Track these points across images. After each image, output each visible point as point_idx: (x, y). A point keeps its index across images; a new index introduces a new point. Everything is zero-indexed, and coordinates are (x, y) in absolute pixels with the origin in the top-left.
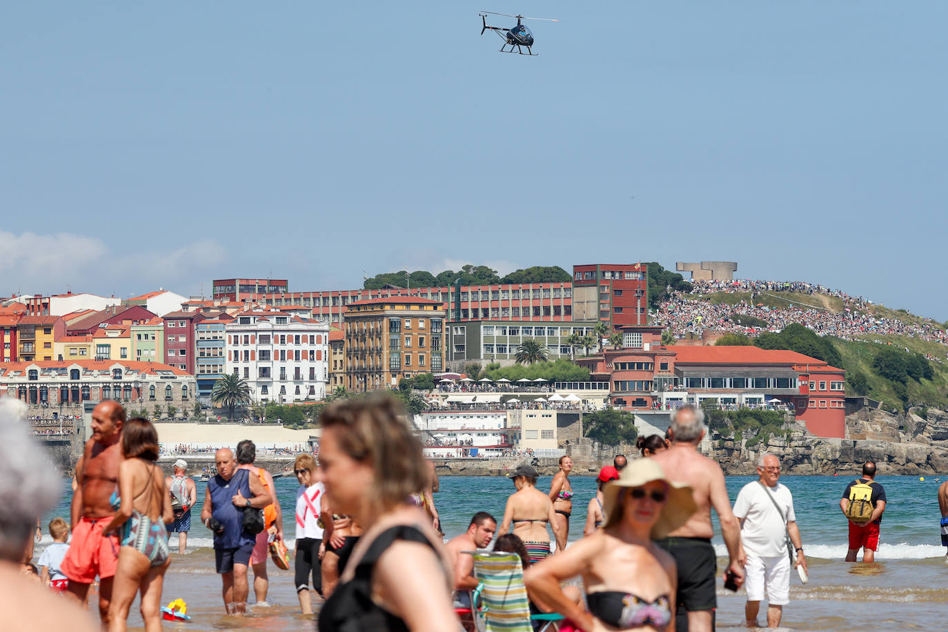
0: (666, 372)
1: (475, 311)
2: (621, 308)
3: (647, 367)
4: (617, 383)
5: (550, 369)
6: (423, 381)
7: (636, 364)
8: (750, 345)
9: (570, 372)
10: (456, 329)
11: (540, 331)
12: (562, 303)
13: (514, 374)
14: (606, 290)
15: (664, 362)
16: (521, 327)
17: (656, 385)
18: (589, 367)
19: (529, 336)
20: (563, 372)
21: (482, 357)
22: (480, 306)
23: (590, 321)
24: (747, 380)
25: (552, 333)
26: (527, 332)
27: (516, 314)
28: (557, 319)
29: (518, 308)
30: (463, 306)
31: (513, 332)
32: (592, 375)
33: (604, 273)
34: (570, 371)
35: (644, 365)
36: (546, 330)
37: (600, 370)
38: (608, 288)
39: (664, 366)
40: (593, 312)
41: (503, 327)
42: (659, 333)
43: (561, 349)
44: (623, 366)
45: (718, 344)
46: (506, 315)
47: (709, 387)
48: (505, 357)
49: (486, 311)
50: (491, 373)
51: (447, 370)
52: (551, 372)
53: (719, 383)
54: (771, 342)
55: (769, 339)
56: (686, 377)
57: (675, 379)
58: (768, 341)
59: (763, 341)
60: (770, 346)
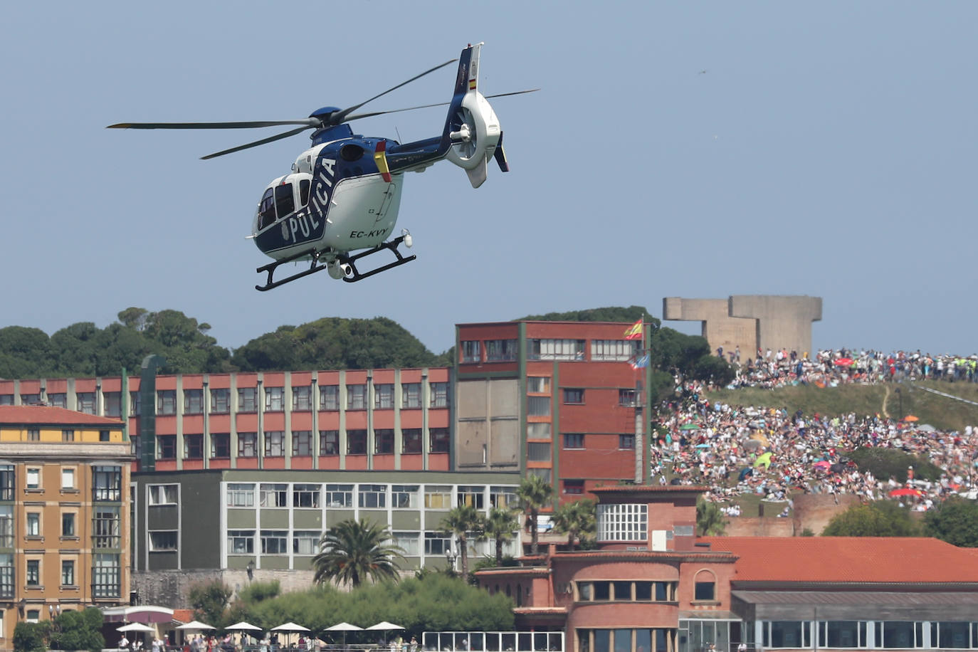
0: (710, 605)
1: (195, 442)
2: (582, 436)
3: (661, 596)
4: (583, 634)
5: (411, 598)
6: (75, 628)
7: (633, 587)
8: (916, 533)
9: (462, 607)
10: (155, 490)
11: (373, 497)
12: (426, 422)
13: (316, 609)
14: (543, 388)
15: (705, 578)
16: (324, 485)
17: (683, 640)
18: (509, 594)
19: (343, 508)
20: (445, 605)
21: (224, 563)
22: (208, 428)
23: (500, 468)
24: (919, 626)
25: (404, 501)
26: (339, 498)
27: (303, 449)
28: (413, 461)
29: (309, 435)
30: (162, 428)
31: (305, 498)
32: (518, 615)
33: (537, 343)
34: (461, 604)
35: (654, 587)
36: (389, 493)
37: (541, 603)
38: (546, 382)
39: (705, 591)
40: (507, 446)
41: (277, 487)
42: (692, 502)
43: (427, 543)
44: (602, 590)
45: (835, 530)
46: (276, 451)
47: (822, 644)
48: (283, 565)
49: (222, 441)
50: (259, 609)
51: (134, 599)
52: (412, 605)
53: (846, 634)
54: (970, 526)
55: (964, 516)
56: (761, 618)
57: (732, 623)
58: (961, 524)
59: (948, 523)
60: (967, 535)
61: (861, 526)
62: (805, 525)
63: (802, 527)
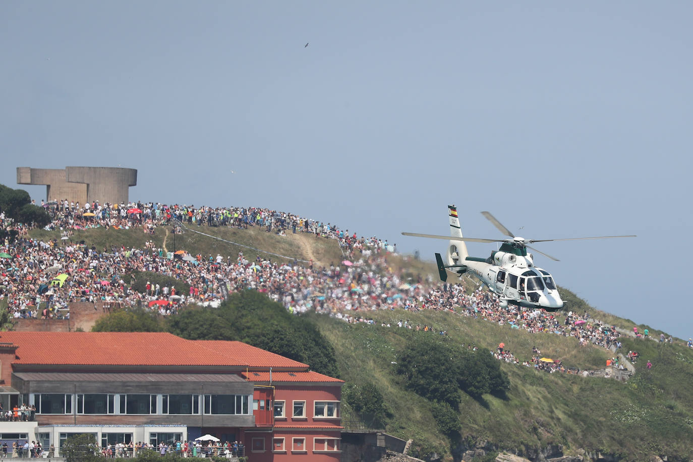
8: (161, 330)
24: (154, 398)
45: (100, 328)
47: (80, 411)
53: (99, 404)
54: (202, 326)
55: (197, 319)
56: (34, 392)
57: (12, 396)
58: (195, 324)
59: (186, 323)
60: (199, 332)
61: (119, 326)
62: (77, 325)
63: (75, 326)
